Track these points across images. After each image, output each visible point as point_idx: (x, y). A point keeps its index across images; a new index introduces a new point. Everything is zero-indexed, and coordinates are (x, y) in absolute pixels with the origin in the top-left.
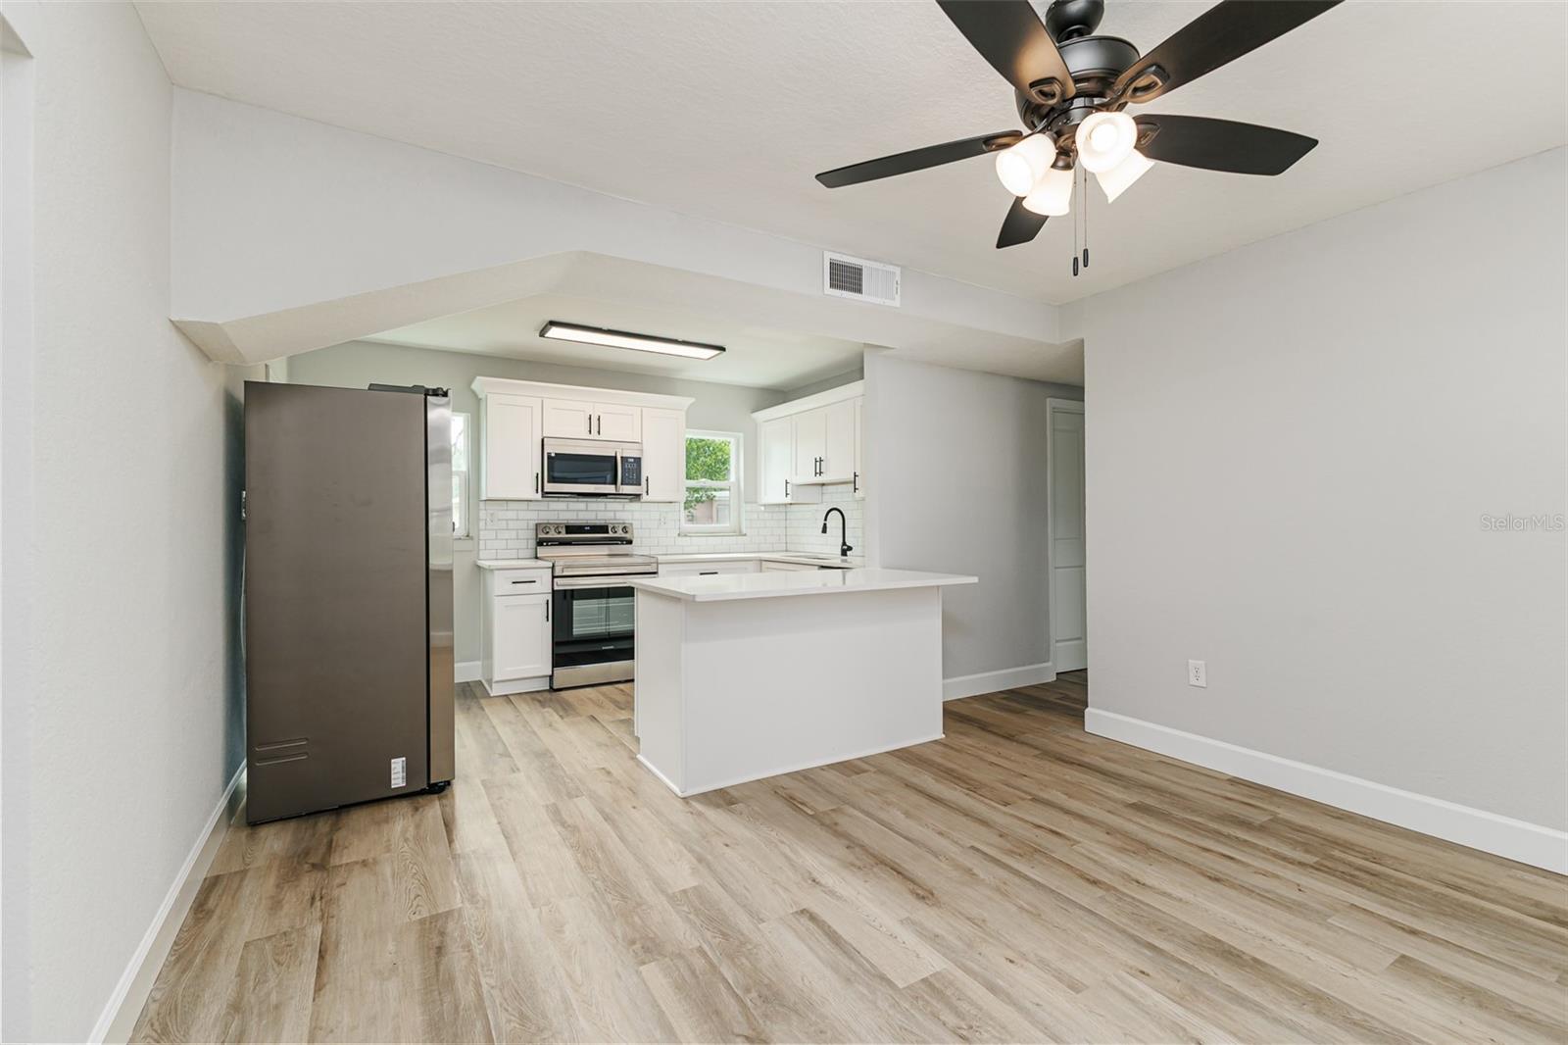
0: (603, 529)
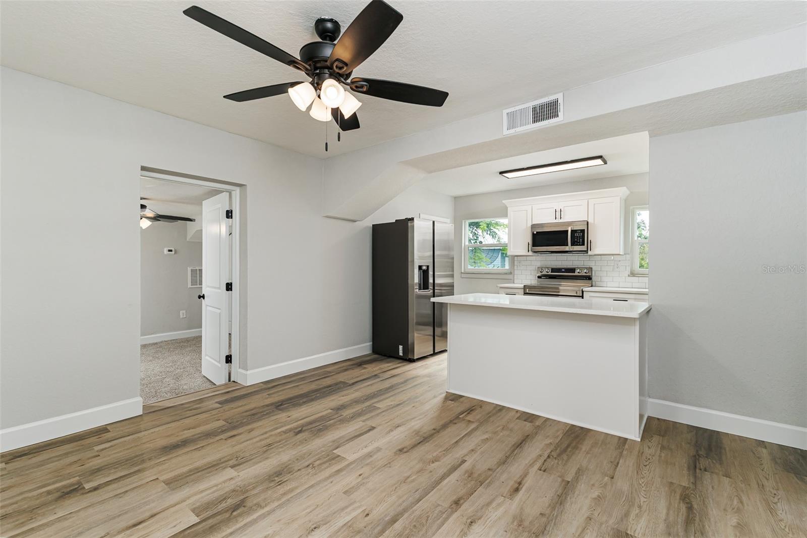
0: (573, 270)
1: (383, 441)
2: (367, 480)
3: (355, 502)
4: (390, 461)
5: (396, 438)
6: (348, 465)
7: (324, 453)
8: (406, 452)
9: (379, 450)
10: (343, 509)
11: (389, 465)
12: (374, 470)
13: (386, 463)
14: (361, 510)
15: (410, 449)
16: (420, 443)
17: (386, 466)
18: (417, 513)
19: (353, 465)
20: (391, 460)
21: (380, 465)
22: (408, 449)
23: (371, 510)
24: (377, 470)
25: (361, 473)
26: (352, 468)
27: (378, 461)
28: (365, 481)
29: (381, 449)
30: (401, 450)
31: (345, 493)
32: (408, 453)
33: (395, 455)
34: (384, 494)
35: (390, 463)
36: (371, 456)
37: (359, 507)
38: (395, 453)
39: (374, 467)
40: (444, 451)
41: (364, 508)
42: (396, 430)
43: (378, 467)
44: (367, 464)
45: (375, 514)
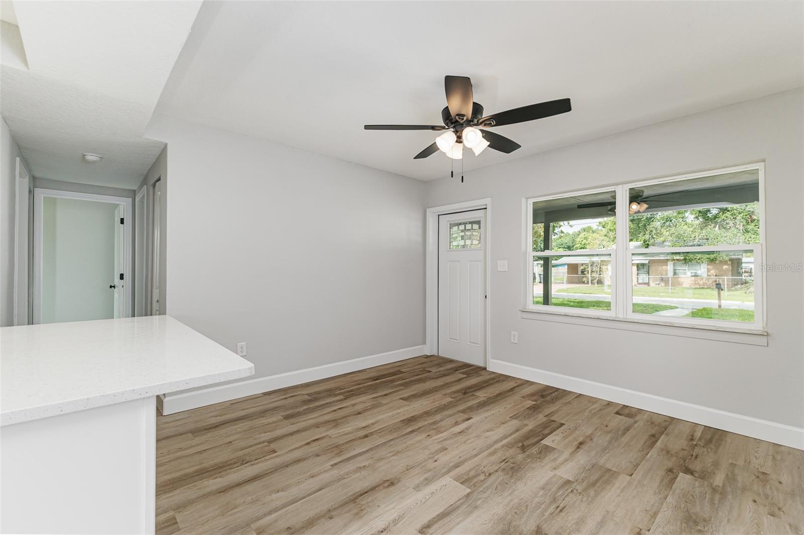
1: (409, 501)
2: (429, 456)
3: (438, 443)
4: (407, 472)
5: (392, 506)
6: (449, 471)
7: (481, 489)
8: (388, 480)
9: (417, 488)
10: (445, 440)
11: (409, 468)
12: (423, 464)
13: (411, 470)
14: (433, 438)
15: (381, 484)
16: (366, 493)
17: (411, 467)
18: (396, 434)
19: (443, 471)
20: (405, 473)
21: (417, 469)
22: (382, 486)
23: (426, 438)
24: (421, 463)
25: (435, 463)
26: (445, 468)
27: (419, 473)
28: (431, 456)
29: (414, 489)
30: (392, 484)
31: (446, 449)
32: (385, 479)
33: (400, 478)
34: (416, 445)
35: (407, 470)
36: (426, 480)
37: (435, 440)
38: (400, 481)
39: (423, 467)
40: (344, 478)
41: (431, 439)
42: (387, 523)
43: (419, 467)
44: (430, 470)
45: (423, 436)
